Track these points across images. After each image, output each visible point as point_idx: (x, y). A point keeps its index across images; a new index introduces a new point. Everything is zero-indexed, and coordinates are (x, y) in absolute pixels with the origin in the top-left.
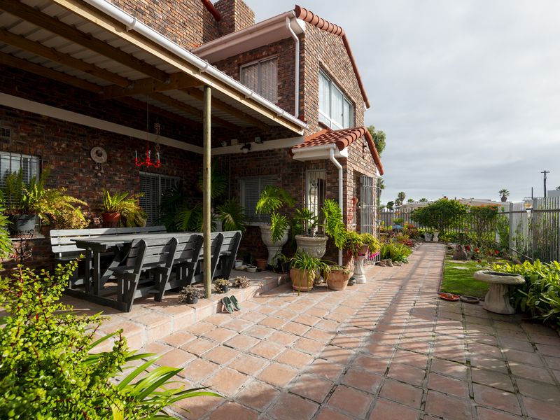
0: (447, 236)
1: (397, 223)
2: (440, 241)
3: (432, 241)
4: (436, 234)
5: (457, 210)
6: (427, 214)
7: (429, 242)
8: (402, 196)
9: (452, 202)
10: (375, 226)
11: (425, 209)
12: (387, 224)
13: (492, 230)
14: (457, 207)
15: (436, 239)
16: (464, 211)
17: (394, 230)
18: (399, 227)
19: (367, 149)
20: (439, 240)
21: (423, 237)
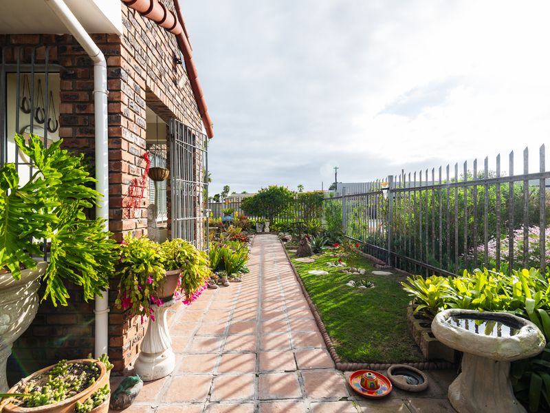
0: (277, 226)
1: (227, 214)
2: (272, 231)
3: (263, 232)
4: (267, 224)
5: (286, 197)
6: (258, 202)
7: (261, 233)
8: (226, 189)
9: (281, 189)
10: (200, 218)
11: (255, 197)
12: (215, 216)
13: (318, 217)
14: (286, 195)
15: (267, 230)
16: (292, 198)
17: (224, 222)
18: (229, 218)
19: (181, 68)
20: (270, 230)
21: (254, 228)
